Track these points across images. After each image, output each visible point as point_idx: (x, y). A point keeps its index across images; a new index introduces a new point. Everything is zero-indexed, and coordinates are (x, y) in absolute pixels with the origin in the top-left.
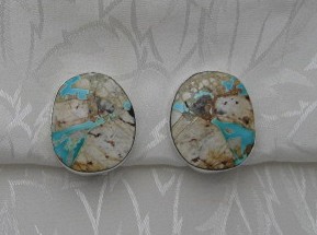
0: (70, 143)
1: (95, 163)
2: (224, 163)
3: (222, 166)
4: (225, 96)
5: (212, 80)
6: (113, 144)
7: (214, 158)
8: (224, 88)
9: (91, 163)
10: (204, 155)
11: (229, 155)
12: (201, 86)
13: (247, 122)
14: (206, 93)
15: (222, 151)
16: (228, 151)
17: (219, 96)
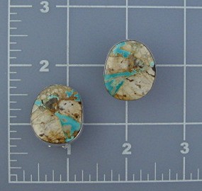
0: (114, 83)
1: (128, 96)
2: (59, 139)
3: (57, 141)
4: (66, 100)
5: (60, 89)
6: (140, 86)
7: (53, 135)
8: (66, 95)
9: (125, 96)
10: (47, 133)
11: (63, 135)
12: (53, 92)
13: (77, 117)
14: (55, 97)
15: (58, 132)
16: (62, 132)
17: (62, 99)
